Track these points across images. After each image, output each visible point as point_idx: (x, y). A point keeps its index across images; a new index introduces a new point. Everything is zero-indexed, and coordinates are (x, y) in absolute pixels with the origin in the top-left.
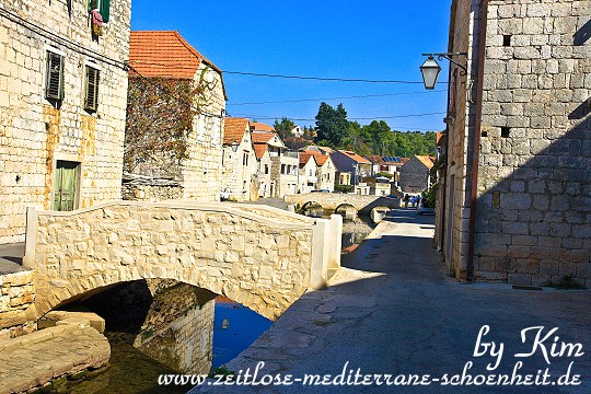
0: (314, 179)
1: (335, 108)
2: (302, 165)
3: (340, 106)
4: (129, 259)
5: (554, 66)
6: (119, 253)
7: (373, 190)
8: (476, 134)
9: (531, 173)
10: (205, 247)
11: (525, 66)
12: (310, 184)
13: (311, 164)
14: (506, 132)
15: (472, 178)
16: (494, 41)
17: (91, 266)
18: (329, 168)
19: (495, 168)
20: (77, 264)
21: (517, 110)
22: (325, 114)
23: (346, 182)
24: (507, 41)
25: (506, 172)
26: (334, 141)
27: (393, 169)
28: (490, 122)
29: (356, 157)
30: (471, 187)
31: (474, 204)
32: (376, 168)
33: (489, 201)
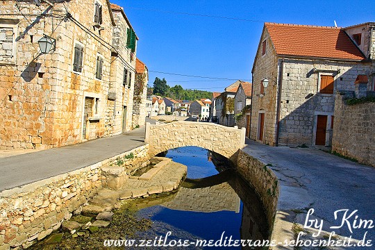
0: (157, 110)
1: (162, 80)
2: (153, 104)
3: (164, 79)
4: (181, 140)
5: (301, 83)
6: (178, 138)
7: (180, 114)
8: (279, 102)
9: (295, 114)
10: (207, 136)
11: (293, 82)
12: (156, 111)
13: (156, 103)
14: (288, 102)
15: (278, 115)
16: (285, 74)
17: (169, 142)
18: (163, 105)
19: (285, 113)
20: (164, 142)
21: (291, 95)
22: (157, 82)
23: (169, 111)
24: (288, 75)
25: (288, 114)
26: (162, 93)
27: (186, 106)
28: (283, 99)
29: (173, 101)
30: (278, 118)
31: (278, 123)
32: (180, 105)
33: (283, 122)
